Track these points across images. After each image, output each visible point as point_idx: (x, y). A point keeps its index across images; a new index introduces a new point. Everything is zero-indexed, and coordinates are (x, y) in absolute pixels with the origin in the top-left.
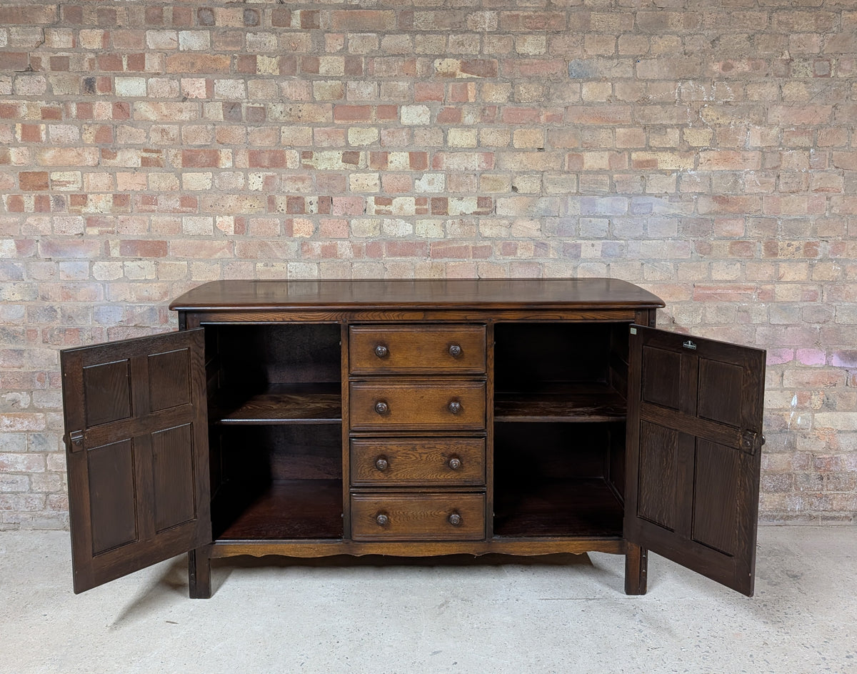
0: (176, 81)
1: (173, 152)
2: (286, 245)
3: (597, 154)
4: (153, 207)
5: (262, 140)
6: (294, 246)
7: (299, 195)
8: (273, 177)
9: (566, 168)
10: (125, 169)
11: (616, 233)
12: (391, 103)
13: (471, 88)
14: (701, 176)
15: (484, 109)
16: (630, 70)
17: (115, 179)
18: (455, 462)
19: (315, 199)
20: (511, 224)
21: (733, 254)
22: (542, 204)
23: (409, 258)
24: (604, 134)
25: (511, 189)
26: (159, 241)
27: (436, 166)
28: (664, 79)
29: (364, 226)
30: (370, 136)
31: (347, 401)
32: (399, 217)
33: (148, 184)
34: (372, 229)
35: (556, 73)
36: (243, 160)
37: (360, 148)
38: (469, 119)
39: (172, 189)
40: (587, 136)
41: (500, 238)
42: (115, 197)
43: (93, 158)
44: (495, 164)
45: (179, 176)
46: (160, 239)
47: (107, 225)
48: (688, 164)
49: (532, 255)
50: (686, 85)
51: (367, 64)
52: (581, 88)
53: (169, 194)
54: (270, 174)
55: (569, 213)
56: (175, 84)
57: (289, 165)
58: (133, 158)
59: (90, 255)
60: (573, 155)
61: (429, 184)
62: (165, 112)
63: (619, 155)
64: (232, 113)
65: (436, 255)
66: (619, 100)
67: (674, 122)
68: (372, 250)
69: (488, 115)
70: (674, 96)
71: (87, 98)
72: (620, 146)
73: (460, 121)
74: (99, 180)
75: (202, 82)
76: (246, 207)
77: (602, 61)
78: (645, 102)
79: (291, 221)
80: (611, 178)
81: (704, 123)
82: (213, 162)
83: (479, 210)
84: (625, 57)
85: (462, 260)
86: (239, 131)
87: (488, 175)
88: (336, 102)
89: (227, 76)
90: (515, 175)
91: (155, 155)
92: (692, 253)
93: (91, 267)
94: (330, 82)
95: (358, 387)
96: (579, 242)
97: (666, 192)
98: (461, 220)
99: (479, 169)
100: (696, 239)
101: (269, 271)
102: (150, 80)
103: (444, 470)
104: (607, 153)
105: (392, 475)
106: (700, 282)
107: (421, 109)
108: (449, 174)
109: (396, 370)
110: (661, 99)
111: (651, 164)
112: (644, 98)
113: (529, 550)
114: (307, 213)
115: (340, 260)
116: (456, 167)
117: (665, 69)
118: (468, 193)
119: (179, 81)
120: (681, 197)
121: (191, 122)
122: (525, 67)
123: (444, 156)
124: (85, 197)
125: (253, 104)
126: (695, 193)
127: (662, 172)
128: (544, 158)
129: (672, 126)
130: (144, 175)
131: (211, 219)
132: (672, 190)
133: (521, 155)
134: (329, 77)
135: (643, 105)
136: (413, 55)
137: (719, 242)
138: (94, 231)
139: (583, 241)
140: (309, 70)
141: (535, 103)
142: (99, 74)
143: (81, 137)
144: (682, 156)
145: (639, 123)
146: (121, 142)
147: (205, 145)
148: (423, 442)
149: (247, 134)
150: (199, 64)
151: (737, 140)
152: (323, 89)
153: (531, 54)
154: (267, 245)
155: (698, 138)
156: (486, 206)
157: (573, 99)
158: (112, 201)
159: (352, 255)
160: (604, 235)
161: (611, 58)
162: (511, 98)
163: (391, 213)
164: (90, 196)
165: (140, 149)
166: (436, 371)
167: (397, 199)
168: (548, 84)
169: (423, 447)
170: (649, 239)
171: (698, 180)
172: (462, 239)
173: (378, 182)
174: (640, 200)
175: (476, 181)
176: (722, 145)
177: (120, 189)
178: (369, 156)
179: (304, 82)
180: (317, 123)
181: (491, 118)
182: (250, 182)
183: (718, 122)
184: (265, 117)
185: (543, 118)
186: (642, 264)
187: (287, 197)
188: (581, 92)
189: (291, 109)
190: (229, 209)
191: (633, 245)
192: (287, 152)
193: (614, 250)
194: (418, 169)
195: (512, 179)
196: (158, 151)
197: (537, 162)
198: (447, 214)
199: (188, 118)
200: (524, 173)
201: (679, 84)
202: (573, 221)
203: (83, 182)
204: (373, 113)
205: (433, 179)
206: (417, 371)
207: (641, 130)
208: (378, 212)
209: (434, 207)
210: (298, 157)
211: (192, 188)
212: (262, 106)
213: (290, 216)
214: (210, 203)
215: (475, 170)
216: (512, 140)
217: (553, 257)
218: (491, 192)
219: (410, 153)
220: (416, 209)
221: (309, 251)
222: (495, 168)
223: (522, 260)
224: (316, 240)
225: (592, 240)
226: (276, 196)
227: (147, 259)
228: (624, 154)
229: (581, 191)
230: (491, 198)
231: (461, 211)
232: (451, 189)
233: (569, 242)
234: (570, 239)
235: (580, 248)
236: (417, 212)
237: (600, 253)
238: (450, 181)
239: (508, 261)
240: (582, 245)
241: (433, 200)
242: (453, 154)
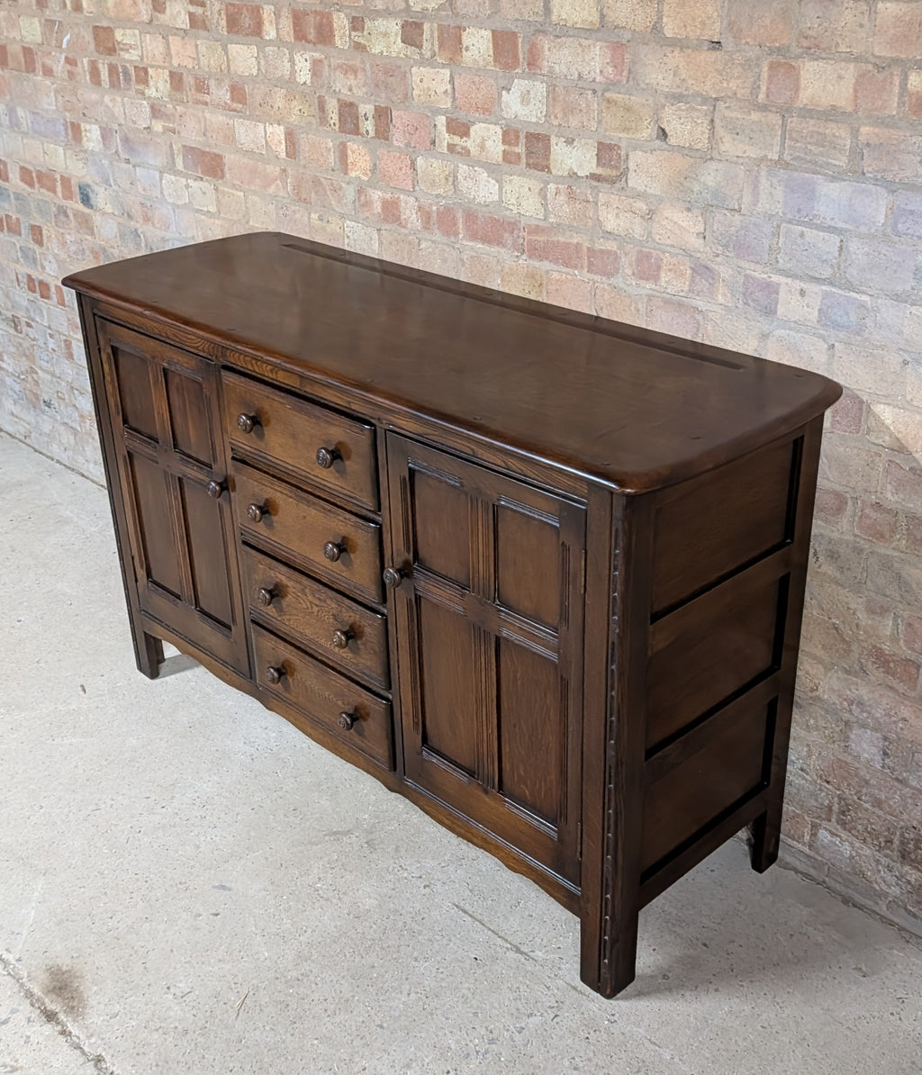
1: (217, 6)
2: (341, 188)
3: (828, 67)
4: (206, 97)
6: (350, 193)
7: (351, 100)
8: (320, 61)
9: (762, 97)
10: (176, 31)
11: (853, 273)
17: (168, 46)
19: (370, 109)
20: (651, 213)
22: (711, 176)
23: (494, 249)
24: (848, 16)
25: (655, 133)
26: (215, 155)
27: (533, 62)
29: (433, 173)
32: (480, 163)
33: (199, 59)
34: (443, 181)
36: (287, 27)
37: (424, 14)
39: (221, 70)
40: (810, 17)
41: (633, 240)
42: (171, 75)
43: (147, 10)
44: (630, 71)
45: (225, 49)
46: (216, 151)
47: (168, 118)
49: (686, 288)
53: (219, 77)
54: (317, 55)
55: (759, 208)
57: (338, 42)
58: (180, 14)
59: (159, 162)
60: (779, 64)
61: (523, 102)
63: (880, 77)
65: (536, 252)
68: (443, 220)
72: (882, 51)
74: (155, 46)
76: (295, 112)
79: (345, 146)
80: (855, 133)
82: (256, 28)
83: (600, 171)
85: (570, 271)
87: (614, 96)
90: (663, 100)
91: (200, 10)
93: (161, 181)
96: (775, 278)
98: (570, 187)
99: (602, 79)
101: (324, 229)
104: (852, 66)
108: (552, 85)
114: (362, 135)
115: (403, 230)
116: (565, 71)
118: (582, 131)
124: (146, 71)
128: (719, 66)
130: (193, 42)
131: (261, 126)
133: (676, 53)
138: (158, 126)
139: (783, 280)
154: (321, 184)
156: (611, 164)
158: (169, 81)
159: (419, 225)
160: (827, 272)
163: (468, 153)
164: (150, 71)
167: (477, 127)
172: (571, 228)
173: (449, 87)
174: (917, 202)
175: (596, 105)
177: (175, 62)
178: (436, 34)
182: (296, 68)
186: (906, 363)
187: (339, 100)
190: (279, 114)
191: (889, 312)
192: (335, 17)
193: (847, 314)
194: (506, 67)
195: (658, 110)
196: (203, 4)
197: (706, 72)
198: (549, 171)
200: (680, 97)
202: (767, 229)
203: (142, 47)
205: (528, 92)
208: (451, 148)
209: (529, 153)
210: (347, 28)
211: (239, 71)
213: (343, 137)
214: (259, 98)
215: (594, 80)
216: (661, 18)
217: (723, 302)
218: (621, 135)
219: (494, 32)
220: (504, 151)
221: (367, 204)
222: (628, 80)
223: (668, 296)
224: (375, 188)
225: (801, 278)
226: (326, 98)
227: (207, 180)
228: (892, 74)
229: (787, 157)
230: (619, 148)
231: (571, 169)
232: (556, 117)
233: (756, 274)
234: (758, 267)
235: (778, 294)
236: (507, 157)
237: (817, 313)
238: (554, 99)
239: (643, 292)
240: (782, 286)
241: (530, 136)
242: (559, 40)
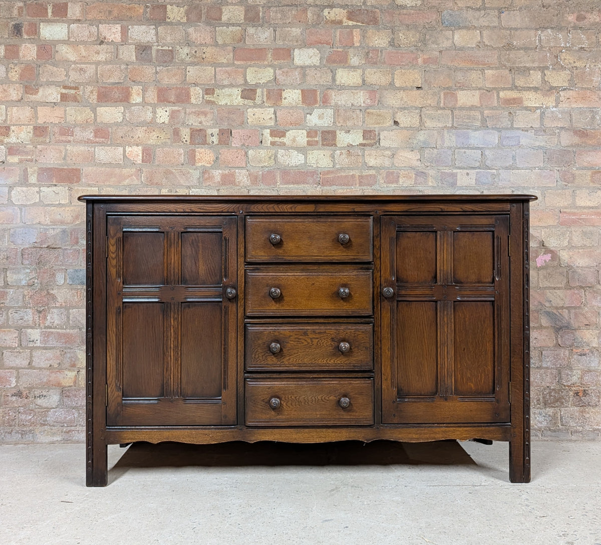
0: (94, 26)
1: (89, 88)
2: (189, 173)
3: (469, 92)
4: (70, 138)
5: (169, 78)
6: (196, 174)
7: (202, 128)
8: (179, 111)
9: (442, 105)
10: (46, 104)
11: (488, 163)
12: (285, 47)
13: (357, 34)
14: (562, 112)
15: (368, 52)
16: (496, 19)
17: (36, 112)
18: (345, 346)
19: (215, 131)
20: (393, 155)
21: (594, 182)
22: (422, 136)
23: (301, 186)
24: (474, 75)
25: (393, 123)
26: (73, 169)
27: (325, 102)
28: (527, 28)
29: (260, 156)
30: (266, 75)
31: (243, 289)
32: (292, 148)
33: (66, 118)
34: (267, 159)
35: (431, 22)
36: (152, 96)
37: (257, 85)
38: (354, 61)
39: (87, 122)
40: (459, 76)
41: (384, 168)
42: (35, 128)
43: (17, 94)
44: (379, 101)
45: (94, 111)
46: (74, 167)
47: (27, 153)
48: (550, 102)
49: (413, 183)
50: (545, 33)
51: (264, 13)
52: (453, 35)
53: (84, 126)
54: (176, 108)
55: (445, 145)
56: (94, 29)
57: (193, 100)
58: (53, 94)
59: (10, 181)
60: (448, 93)
61: (319, 118)
62: (84, 54)
63: (489, 94)
64: (143, 54)
65: (326, 182)
66: (487, 45)
67: (536, 65)
68: (268, 177)
69: (372, 57)
70: (535, 43)
71: (14, 40)
72: (488, 85)
73: (347, 61)
74: (22, 113)
75: (118, 27)
76: (153, 138)
77: (470, 12)
78: (509, 47)
79: (194, 151)
80: (482, 114)
81: (562, 66)
82: (125, 98)
83: (364, 142)
84: (490, 8)
85: (349, 187)
86: (149, 71)
87: (372, 111)
88: (237, 45)
89: (140, 22)
90: (396, 110)
91: (73, 92)
92: (557, 181)
93: (10, 192)
94: (231, 28)
95: (253, 274)
96: (455, 171)
97: (531, 127)
98: (349, 151)
99: (364, 105)
100: (560, 169)
102: (72, 25)
103: (334, 355)
104: (478, 91)
105: (284, 360)
106: (566, 208)
107: (312, 51)
108: (337, 109)
109: (289, 258)
110: (524, 44)
111: (517, 102)
112: (508, 44)
113: (417, 436)
114: (208, 144)
115: (238, 188)
116: (344, 103)
117: (527, 19)
118: (355, 127)
119: (98, 27)
120: (545, 131)
121: (106, 62)
122: (403, 16)
123: (332, 94)
124: (8, 128)
125: (162, 47)
126: (557, 128)
127: (527, 108)
128: (422, 95)
129: (534, 69)
130: (63, 109)
131: (121, 149)
132: (537, 125)
133: (401, 92)
134: (231, 24)
135: (508, 50)
136: (305, 5)
137: (581, 172)
138: (14, 159)
139: (458, 171)
140: (213, 18)
141: (414, 48)
142: (26, 20)
143: (7, 75)
144: (544, 95)
145: (505, 66)
146: (43, 79)
147: (118, 83)
148: (314, 328)
149: (157, 73)
150: (115, 13)
151: (592, 80)
152: (225, 34)
153: (408, 6)
154: (171, 173)
155: (558, 79)
156: (371, 138)
157: (446, 44)
158: (32, 132)
159: (249, 183)
160: (477, 164)
161: (479, 9)
162: (392, 43)
163: (284, 144)
164: (12, 128)
165: (60, 86)
166: (326, 259)
167: (291, 132)
168: (424, 31)
169: (314, 332)
170: (518, 169)
171: (560, 116)
172: (349, 168)
173: (273, 116)
174: (509, 134)
175: (361, 116)
176: (579, 85)
177: (40, 121)
178: (265, 93)
179: (208, 28)
180: (219, 63)
181: (375, 60)
182: (157, 115)
183: (575, 65)
184: (173, 58)
185: (420, 60)
186: (513, 192)
187: (191, 129)
188: (453, 38)
189: (196, 52)
190: (138, 140)
191: (504, 174)
192: (192, 89)
193: (487, 178)
194: (309, 104)
195: (394, 114)
196: (76, 88)
197: (416, 98)
198: (336, 145)
199: (104, 59)
200: (405, 109)
201: (539, 32)
202: (450, 152)
203: (7, 115)
204: (270, 55)
205: (323, 114)
206: (308, 260)
207: (507, 71)
208: (273, 144)
209: (324, 139)
210: (201, 94)
211: (105, 121)
212: (170, 48)
213: (193, 147)
214: (121, 134)
215: (360, 106)
216: (394, 80)
217: (432, 185)
218: (375, 126)
219: (302, 91)
220: (308, 141)
221: (211, 178)
222: (378, 104)
223: (404, 188)
224: (216, 169)
225: (466, 169)
226: (181, 128)
227: (61, 185)
228: (493, 93)
229: (455, 125)
230: (375, 131)
231: (349, 143)
232: (339, 122)
233: (446, 171)
234: (447, 168)
235: (457, 176)
236: (309, 143)
237: (474, 181)
238: (338, 115)
239: (391, 189)
240: (458, 174)
241: (323, 132)
242: (340, 91)
